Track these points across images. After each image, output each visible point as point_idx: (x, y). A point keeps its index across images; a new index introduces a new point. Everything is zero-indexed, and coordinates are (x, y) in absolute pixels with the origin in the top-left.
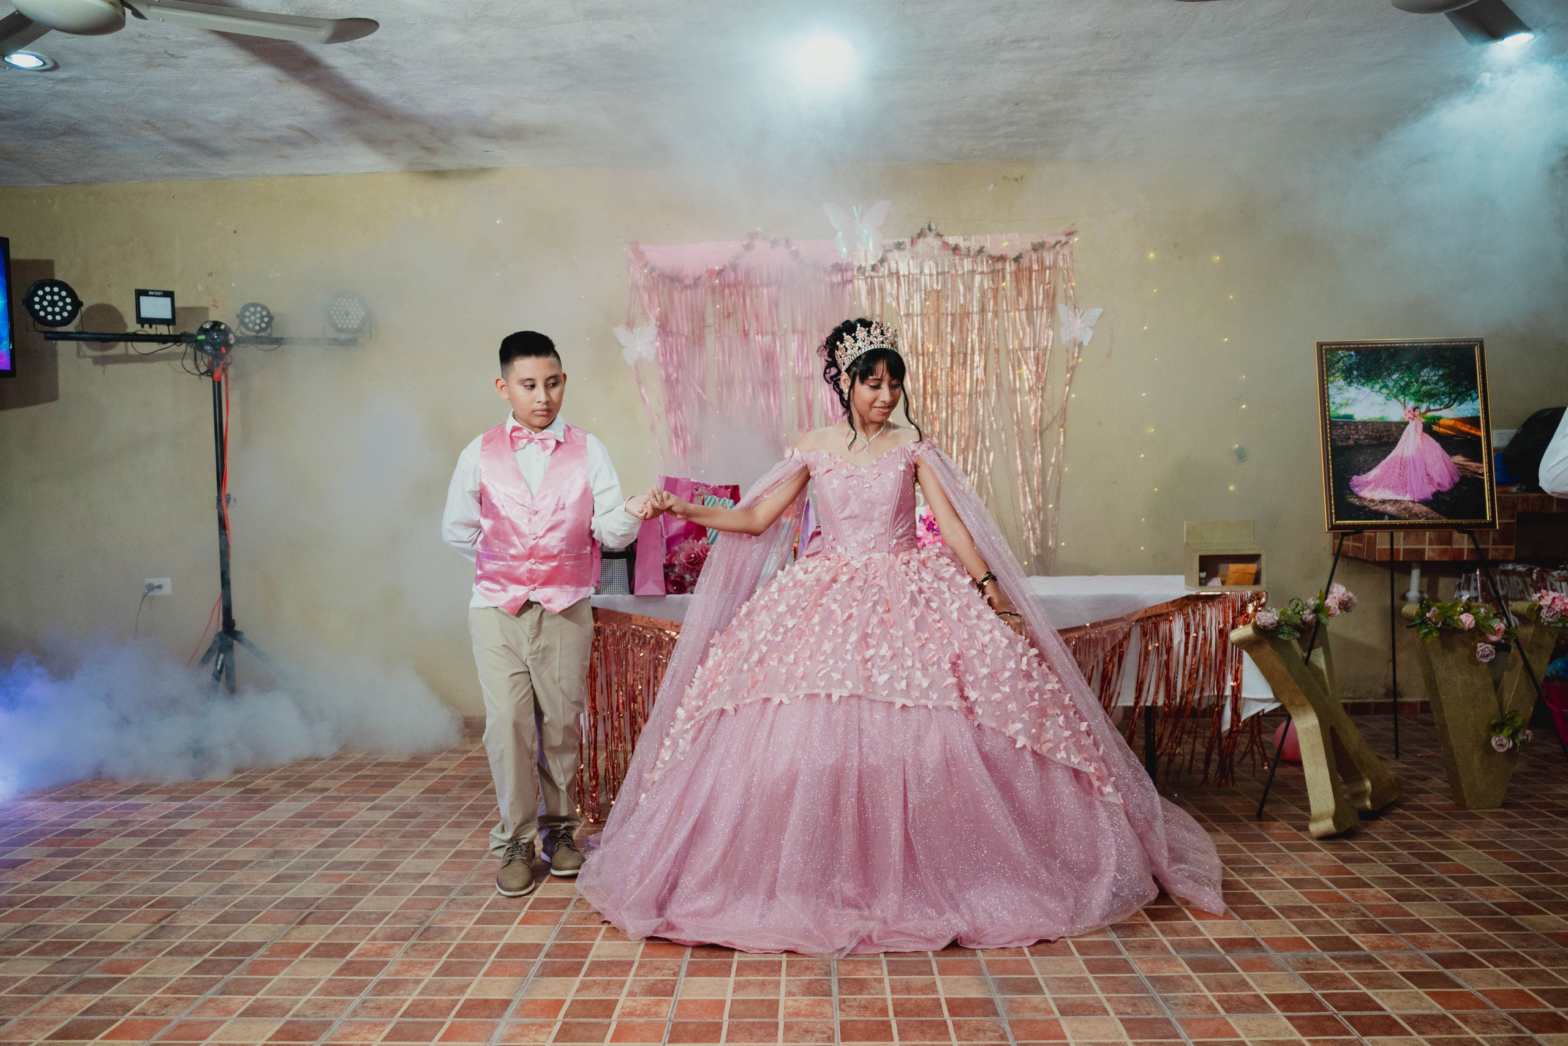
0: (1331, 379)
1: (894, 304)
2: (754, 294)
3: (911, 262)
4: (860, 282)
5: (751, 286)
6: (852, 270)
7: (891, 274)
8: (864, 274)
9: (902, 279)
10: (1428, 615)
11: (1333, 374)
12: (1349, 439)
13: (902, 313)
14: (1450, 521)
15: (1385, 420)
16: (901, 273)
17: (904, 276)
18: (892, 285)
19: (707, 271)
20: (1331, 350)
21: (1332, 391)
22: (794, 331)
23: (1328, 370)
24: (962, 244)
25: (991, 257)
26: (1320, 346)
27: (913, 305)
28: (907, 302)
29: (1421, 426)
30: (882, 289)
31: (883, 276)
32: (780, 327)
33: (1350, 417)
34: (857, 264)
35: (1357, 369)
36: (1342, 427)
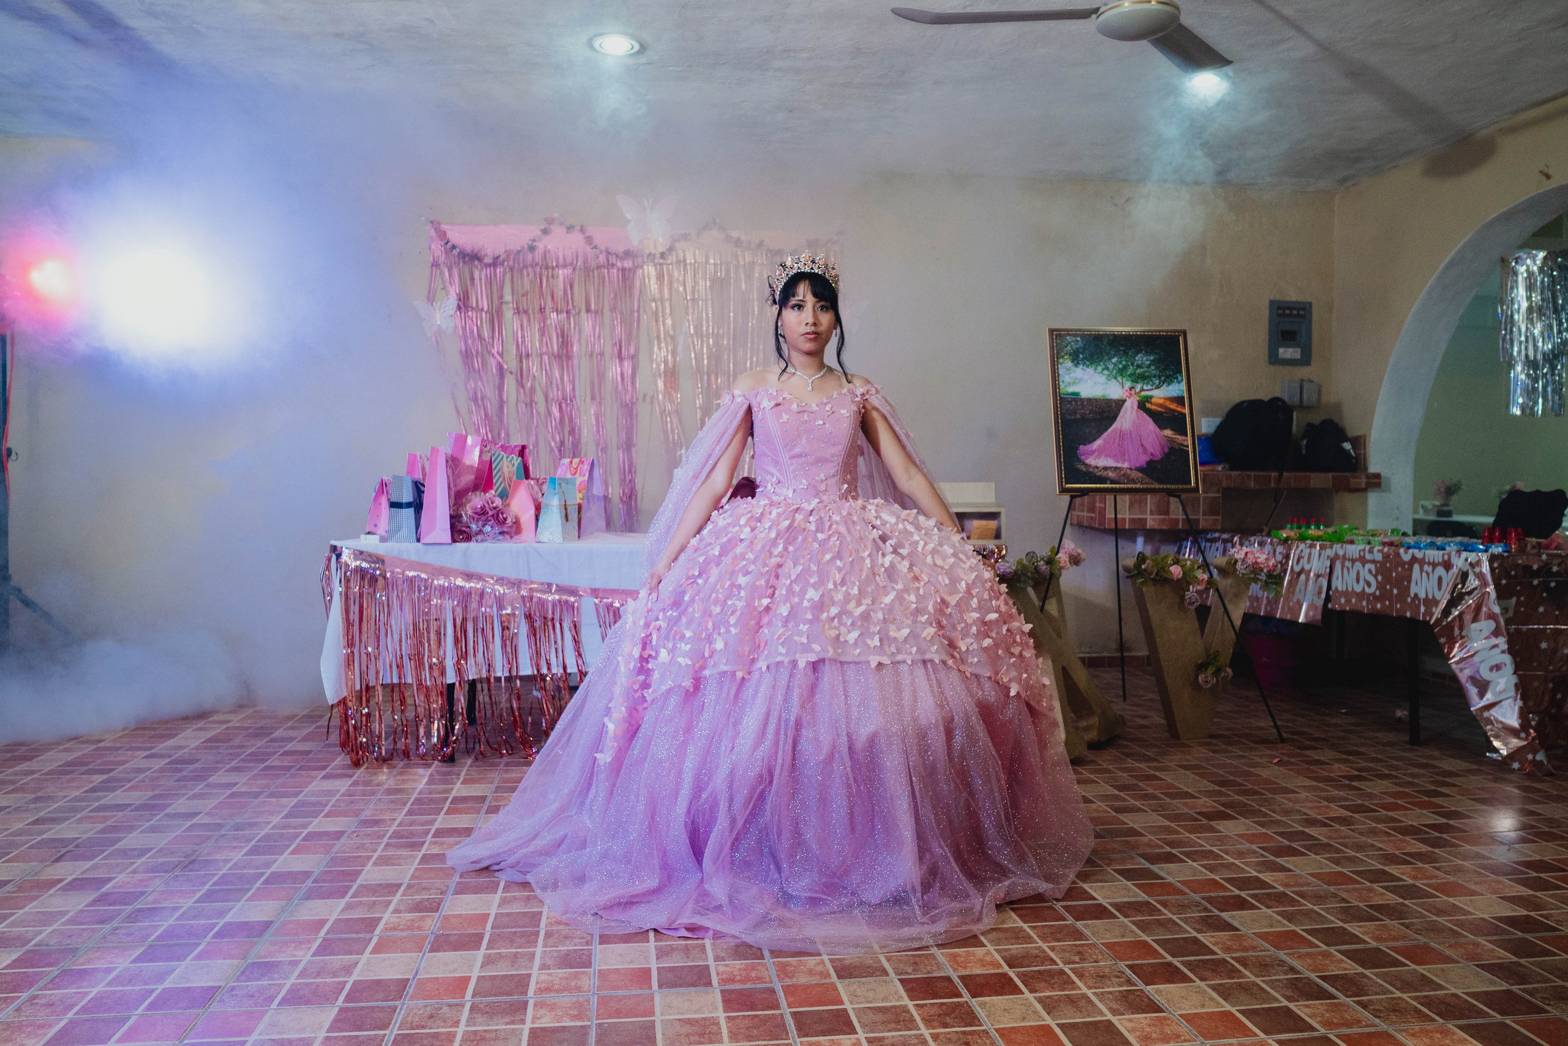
0: (1061, 360)
1: (681, 289)
2: (550, 275)
3: (697, 252)
4: (650, 268)
5: (547, 268)
6: (643, 257)
7: (678, 262)
8: (653, 262)
9: (689, 267)
10: (1143, 567)
11: (1063, 357)
12: (1076, 413)
13: (688, 298)
14: (1161, 486)
15: (1107, 397)
16: (688, 261)
17: (690, 264)
18: (679, 272)
19: (506, 251)
20: (1060, 335)
21: (1061, 371)
22: (588, 310)
23: (1057, 353)
24: (743, 238)
25: (769, 251)
26: (1051, 331)
27: (698, 291)
28: (693, 287)
29: (1136, 403)
30: (670, 276)
31: (671, 264)
32: (574, 307)
33: (1077, 394)
34: (647, 252)
35: (1082, 353)
36: (1070, 402)
